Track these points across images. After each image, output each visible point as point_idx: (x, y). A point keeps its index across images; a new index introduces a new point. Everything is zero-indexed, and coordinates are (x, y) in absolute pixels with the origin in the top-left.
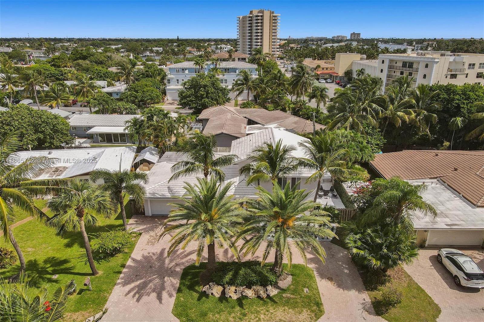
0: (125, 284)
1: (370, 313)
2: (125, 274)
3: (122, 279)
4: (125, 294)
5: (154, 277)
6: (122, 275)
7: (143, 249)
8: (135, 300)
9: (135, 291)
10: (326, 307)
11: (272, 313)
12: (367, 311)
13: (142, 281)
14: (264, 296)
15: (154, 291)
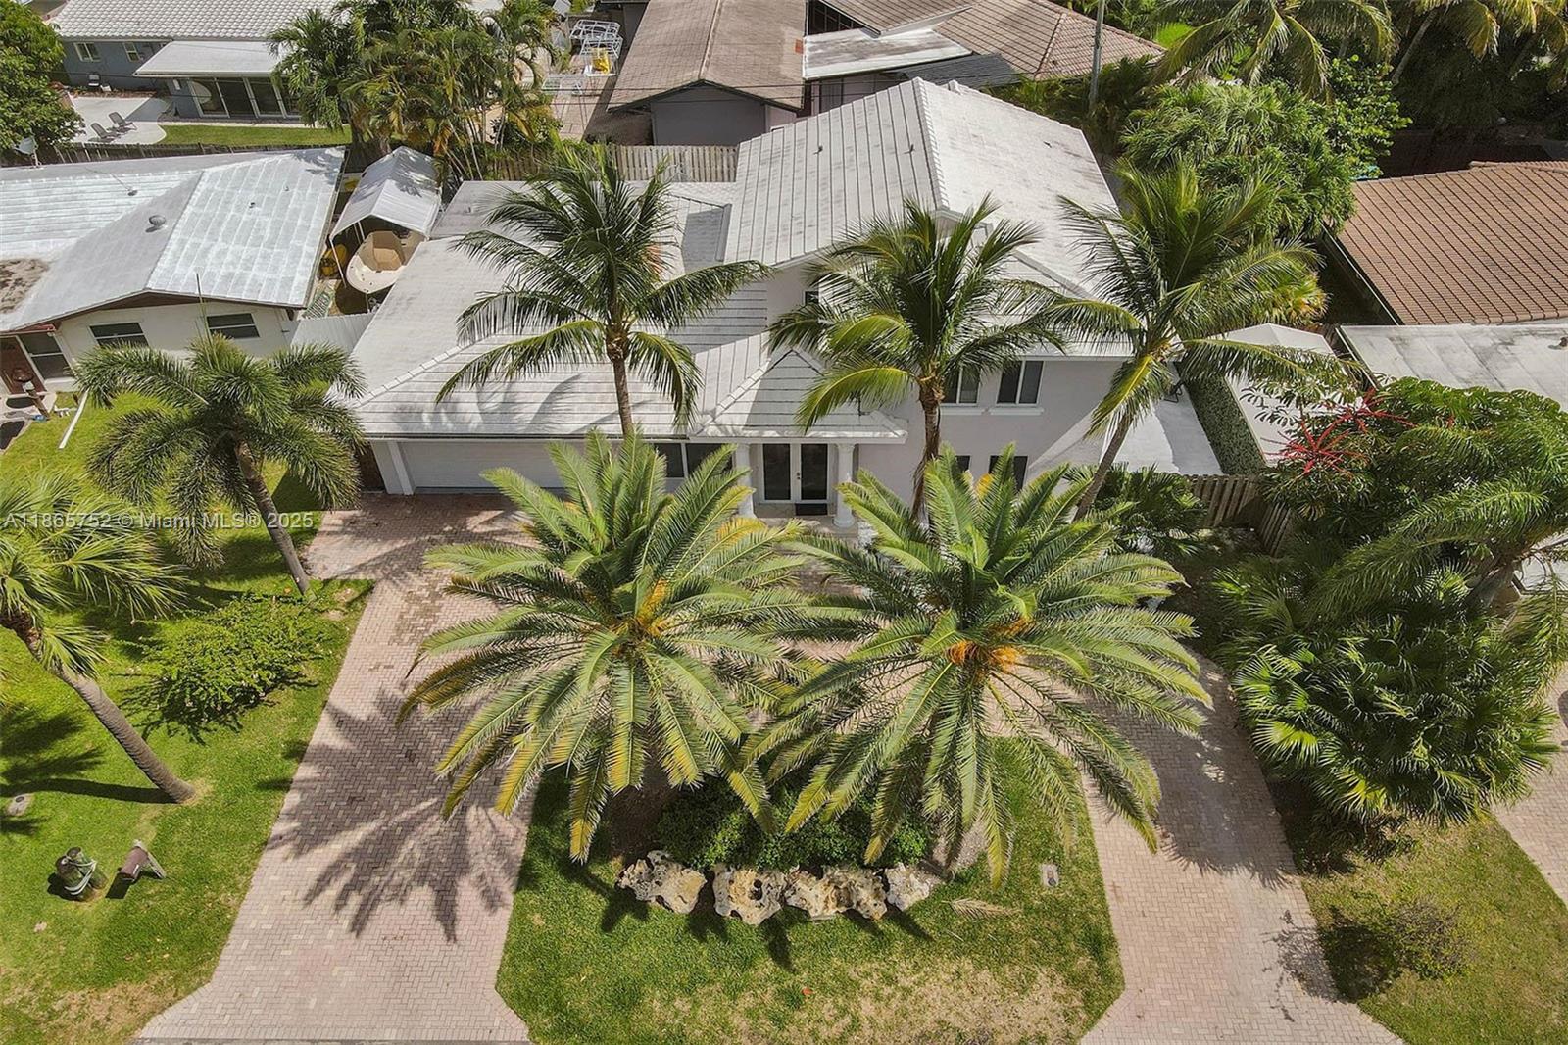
0: (306, 840)
1: (1312, 987)
2: (303, 790)
3: (292, 815)
4: (304, 891)
5: (424, 805)
6: (292, 799)
7: (377, 667)
8: (346, 923)
9: (345, 879)
10: (1129, 957)
11: (907, 991)
12: (1301, 978)
13: (373, 826)
14: (877, 911)
15: (421, 878)
